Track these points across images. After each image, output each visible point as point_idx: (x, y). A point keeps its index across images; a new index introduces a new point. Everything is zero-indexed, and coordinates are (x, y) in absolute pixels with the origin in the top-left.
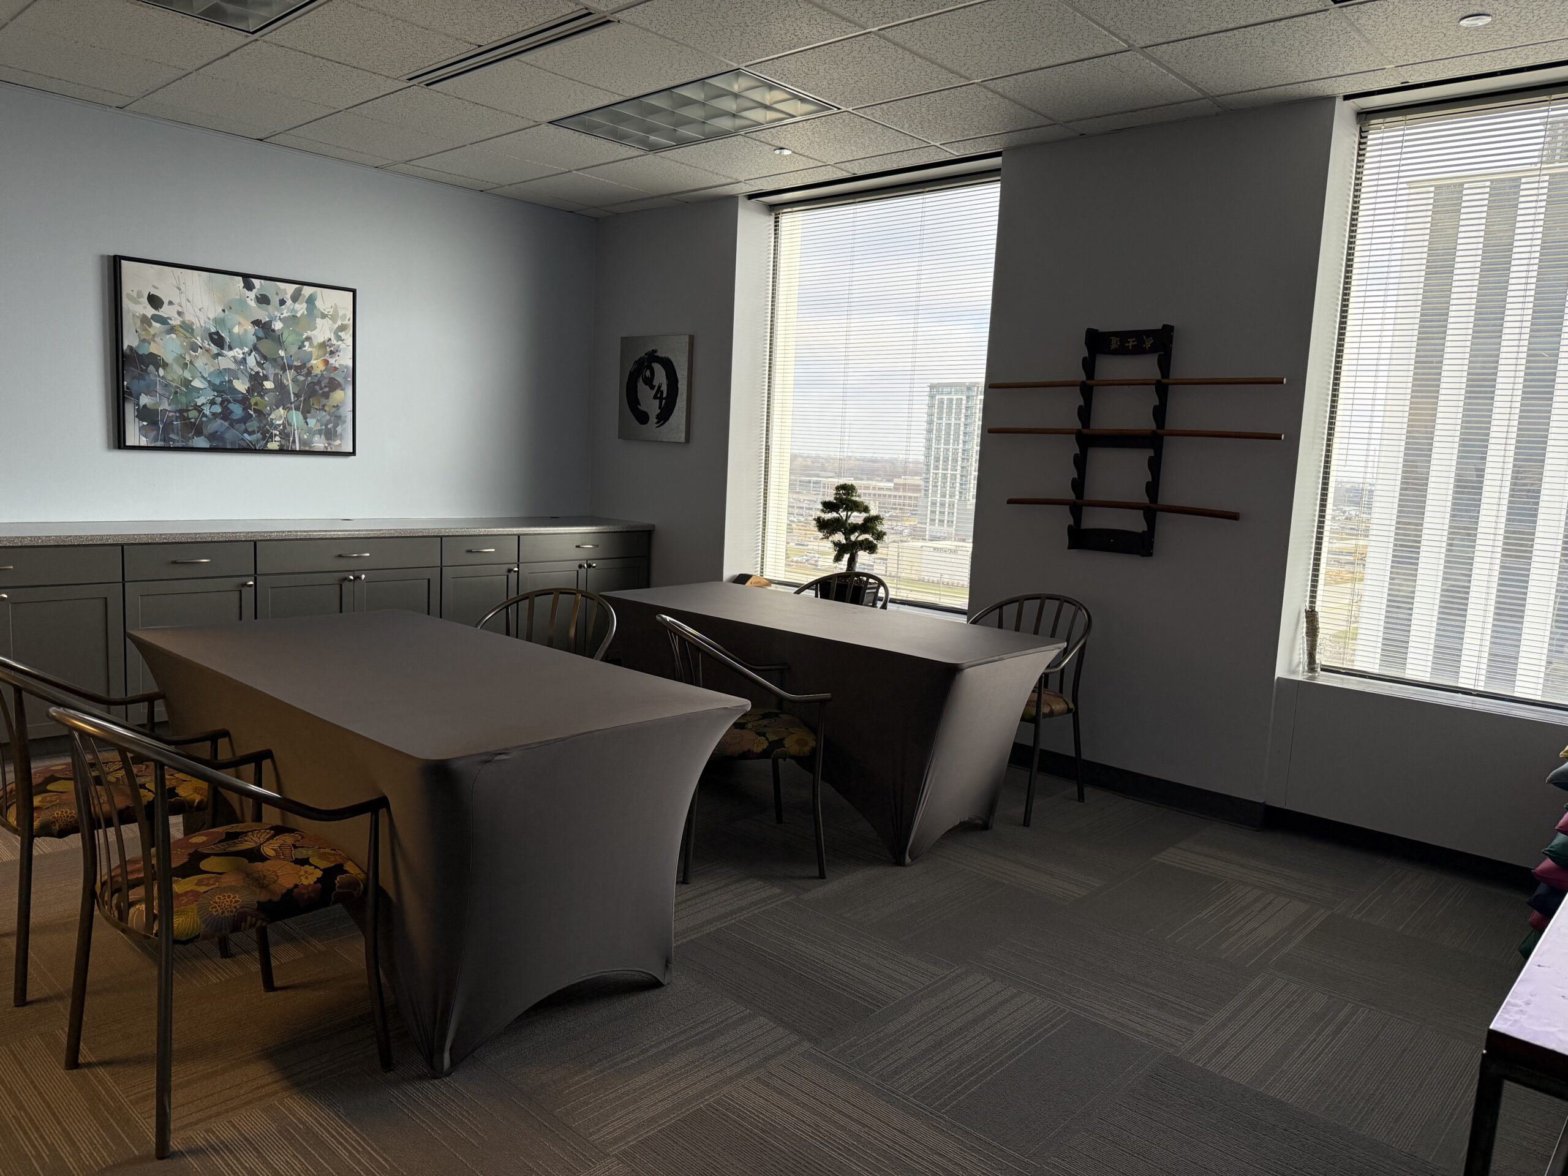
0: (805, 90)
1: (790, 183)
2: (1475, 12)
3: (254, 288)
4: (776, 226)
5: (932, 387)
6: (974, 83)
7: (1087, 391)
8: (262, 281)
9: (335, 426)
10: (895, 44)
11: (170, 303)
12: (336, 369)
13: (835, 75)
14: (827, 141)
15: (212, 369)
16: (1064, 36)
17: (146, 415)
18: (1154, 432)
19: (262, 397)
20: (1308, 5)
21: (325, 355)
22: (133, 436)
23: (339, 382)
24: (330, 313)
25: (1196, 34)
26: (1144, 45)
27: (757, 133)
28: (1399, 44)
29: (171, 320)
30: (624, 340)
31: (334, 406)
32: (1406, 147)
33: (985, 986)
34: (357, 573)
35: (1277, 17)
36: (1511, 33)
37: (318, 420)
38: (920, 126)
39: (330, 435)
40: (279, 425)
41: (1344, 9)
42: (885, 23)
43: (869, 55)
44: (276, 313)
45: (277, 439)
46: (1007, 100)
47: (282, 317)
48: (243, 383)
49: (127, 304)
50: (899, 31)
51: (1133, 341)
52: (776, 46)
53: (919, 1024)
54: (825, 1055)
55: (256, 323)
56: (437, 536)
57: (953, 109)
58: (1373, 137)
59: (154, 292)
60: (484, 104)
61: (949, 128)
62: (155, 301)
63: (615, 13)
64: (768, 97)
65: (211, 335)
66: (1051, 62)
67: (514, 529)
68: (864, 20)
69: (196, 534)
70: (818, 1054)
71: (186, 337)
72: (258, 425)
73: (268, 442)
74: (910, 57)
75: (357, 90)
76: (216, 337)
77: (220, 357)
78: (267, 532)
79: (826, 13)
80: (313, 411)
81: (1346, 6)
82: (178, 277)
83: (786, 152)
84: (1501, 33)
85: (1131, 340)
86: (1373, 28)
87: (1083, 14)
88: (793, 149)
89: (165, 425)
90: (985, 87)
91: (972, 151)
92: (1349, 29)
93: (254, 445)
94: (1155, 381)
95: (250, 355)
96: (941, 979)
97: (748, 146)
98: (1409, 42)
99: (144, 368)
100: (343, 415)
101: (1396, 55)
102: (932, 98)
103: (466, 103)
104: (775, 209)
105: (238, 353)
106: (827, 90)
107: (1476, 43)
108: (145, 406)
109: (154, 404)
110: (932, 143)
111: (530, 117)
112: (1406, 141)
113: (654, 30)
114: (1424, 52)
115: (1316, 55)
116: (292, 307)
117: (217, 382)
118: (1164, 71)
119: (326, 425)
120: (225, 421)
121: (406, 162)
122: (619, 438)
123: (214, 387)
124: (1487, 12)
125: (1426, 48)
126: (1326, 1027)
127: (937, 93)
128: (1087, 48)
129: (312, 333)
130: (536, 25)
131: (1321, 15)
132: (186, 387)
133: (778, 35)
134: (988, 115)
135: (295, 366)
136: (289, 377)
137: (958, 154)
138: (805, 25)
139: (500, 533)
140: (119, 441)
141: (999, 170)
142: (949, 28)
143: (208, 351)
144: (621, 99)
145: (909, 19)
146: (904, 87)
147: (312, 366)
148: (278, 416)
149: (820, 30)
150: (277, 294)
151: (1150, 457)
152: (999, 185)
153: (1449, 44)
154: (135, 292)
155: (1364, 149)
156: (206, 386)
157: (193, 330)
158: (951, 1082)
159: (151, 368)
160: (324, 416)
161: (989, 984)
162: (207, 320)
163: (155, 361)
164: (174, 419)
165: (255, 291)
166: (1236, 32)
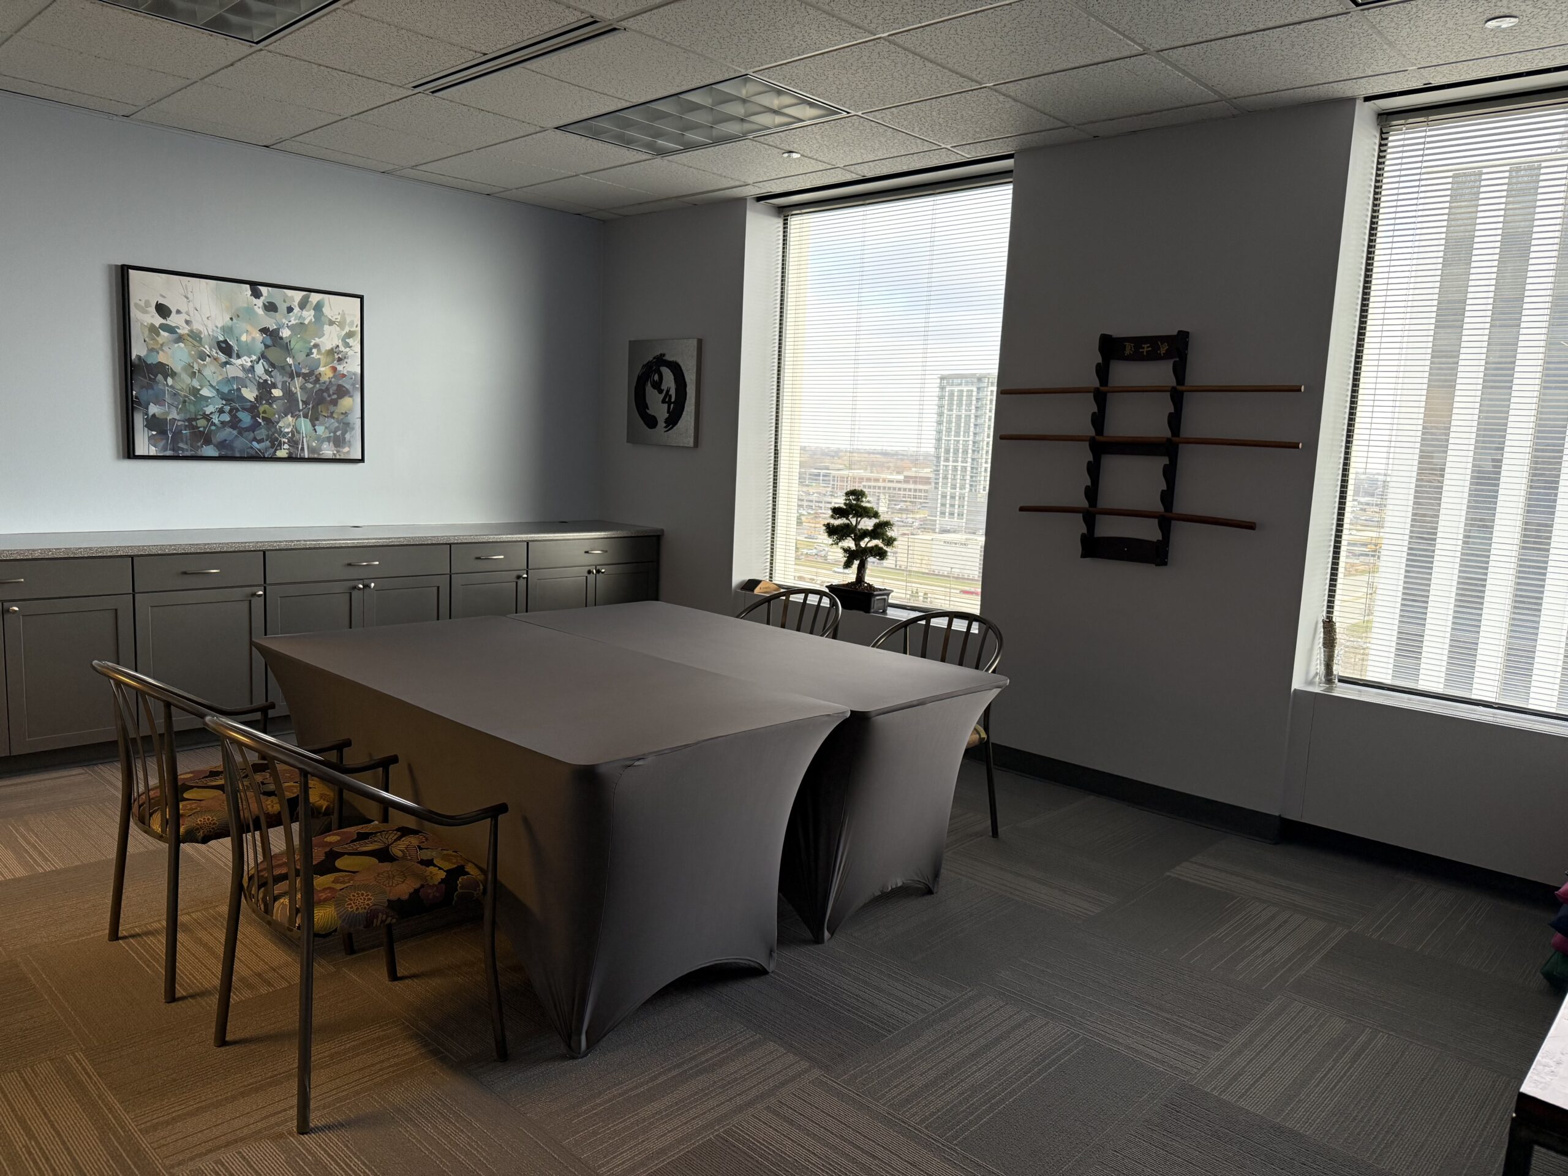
0: (813, 95)
1: (799, 185)
2: (1502, 14)
3: (262, 295)
4: (784, 228)
5: (942, 378)
6: (985, 87)
7: (1101, 398)
8: (270, 289)
9: (344, 434)
10: (905, 49)
11: (178, 312)
12: (344, 376)
13: (845, 80)
14: (836, 145)
15: (220, 378)
16: (1078, 40)
17: (155, 424)
18: (1168, 440)
19: (270, 405)
20: (1328, 8)
21: (333, 362)
22: (142, 446)
23: (347, 389)
24: (338, 320)
25: (1213, 37)
26: (1159, 48)
27: (766, 137)
28: (1423, 46)
29: (179, 329)
30: (632, 344)
31: (342, 413)
32: (1428, 149)
33: (998, 1010)
34: (366, 582)
35: (1297, 20)
36: (1538, 34)
37: (326, 428)
38: (930, 129)
39: (339, 442)
40: (288, 433)
41: (1366, 11)
42: (896, 29)
43: (879, 60)
44: (284, 321)
45: (286, 446)
46: (1019, 104)
47: (290, 324)
48: (251, 391)
49: (134, 313)
50: (909, 37)
51: (1148, 347)
52: (784, 53)
53: (931, 1050)
54: (836, 1082)
55: (264, 331)
56: (446, 544)
57: (964, 112)
58: (1394, 139)
59: (161, 301)
60: (490, 110)
61: (960, 131)
62: (162, 310)
63: (622, 21)
64: (775, 102)
65: (219, 343)
66: (1064, 66)
67: (523, 536)
68: (873, 25)
69: (206, 544)
70: (829, 1082)
71: (194, 346)
72: (267, 433)
73: (276, 450)
74: (921, 62)
75: (363, 98)
76: (224, 345)
77: (228, 366)
78: (276, 542)
79: (834, 19)
80: (321, 418)
81: (1368, 9)
82: (186, 286)
83: (795, 156)
84: (1527, 34)
85: (1146, 346)
86: (1395, 31)
87: (1096, 18)
88: (801, 152)
89: (174, 434)
90: (996, 91)
91: (984, 153)
92: (1370, 31)
93: (263, 453)
94: (1169, 389)
95: (258, 363)
96: (953, 1002)
97: (756, 150)
98: (1432, 43)
99: (152, 377)
100: (351, 422)
101: (1419, 57)
102: (942, 102)
103: (472, 109)
104: (784, 212)
105: (246, 361)
106: (837, 95)
107: (1502, 44)
108: (154, 415)
109: (163, 413)
110: (943, 146)
111: (536, 123)
112: (1428, 143)
113: (661, 37)
114: (1448, 54)
115: (1336, 58)
116: (299, 315)
117: (226, 390)
118: (1180, 74)
119: (335, 432)
120: (234, 429)
121: (412, 167)
122: (628, 442)
123: (223, 396)
124: (1514, 14)
125: (1450, 50)
126: (1344, 1054)
127: (949, 97)
128: (1101, 51)
129: (321, 339)
130: (541, 33)
131: (1342, 18)
132: (195, 396)
133: (787, 41)
134: (1000, 118)
135: (304, 374)
136: (297, 385)
137: (969, 156)
138: (815, 32)
139: (509, 539)
140: (129, 452)
141: (1011, 171)
142: (960, 33)
143: (216, 359)
144: (628, 104)
145: (919, 25)
146: (914, 91)
147: (320, 374)
148: (287, 424)
149: (829, 36)
150: (285, 301)
151: (1165, 465)
152: (1011, 186)
153: (1473, 45)
154: (143, 301)
155: (1385, 151)
156: (214, 395)
157: (201, 339)
158: (963, 1112)
159: (160, 377)
160: (333, 423)
161: (1001, 1007)
162: (215, 329)
163: (164, 370)
164: (183, 428)
165: (262, 298)
166: (1254, 35)
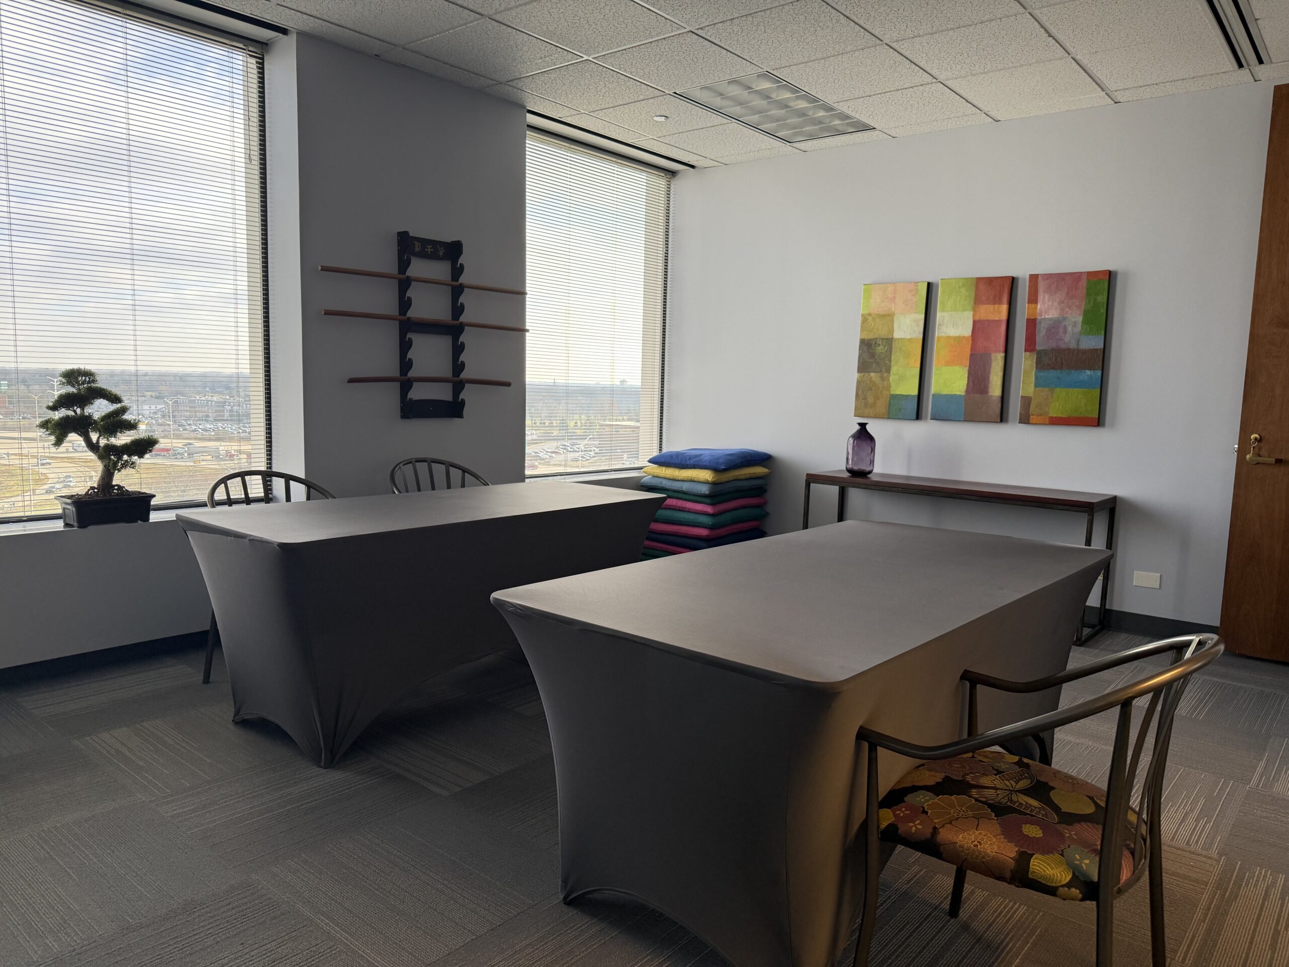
18: (453, 323)
51: (431, 248)
85: (429, 247)
94: (449, 284)
